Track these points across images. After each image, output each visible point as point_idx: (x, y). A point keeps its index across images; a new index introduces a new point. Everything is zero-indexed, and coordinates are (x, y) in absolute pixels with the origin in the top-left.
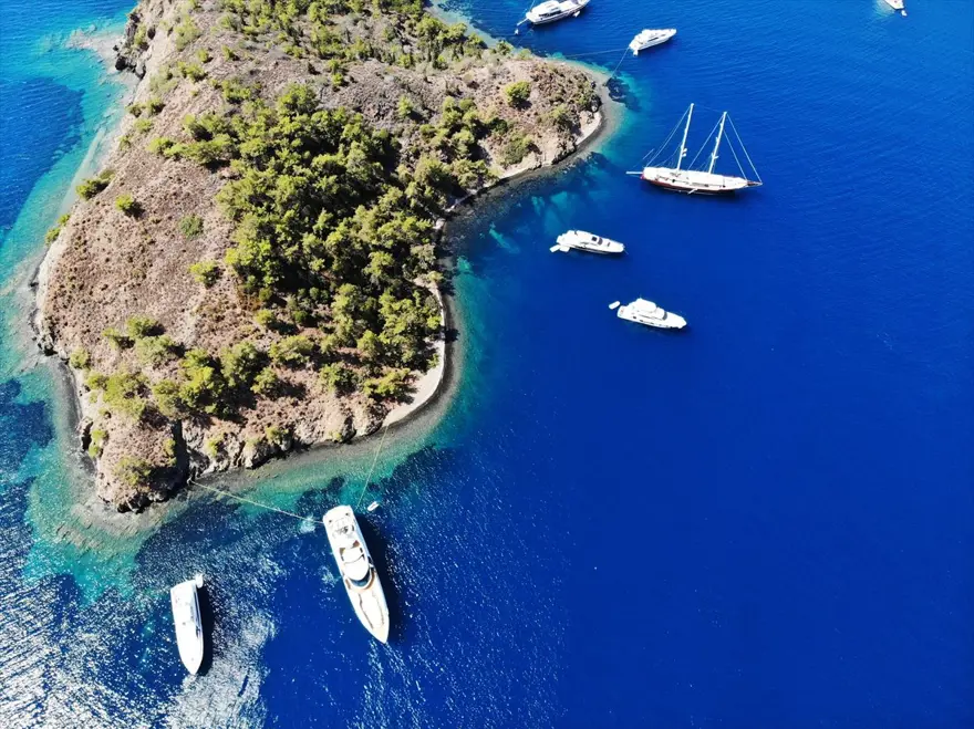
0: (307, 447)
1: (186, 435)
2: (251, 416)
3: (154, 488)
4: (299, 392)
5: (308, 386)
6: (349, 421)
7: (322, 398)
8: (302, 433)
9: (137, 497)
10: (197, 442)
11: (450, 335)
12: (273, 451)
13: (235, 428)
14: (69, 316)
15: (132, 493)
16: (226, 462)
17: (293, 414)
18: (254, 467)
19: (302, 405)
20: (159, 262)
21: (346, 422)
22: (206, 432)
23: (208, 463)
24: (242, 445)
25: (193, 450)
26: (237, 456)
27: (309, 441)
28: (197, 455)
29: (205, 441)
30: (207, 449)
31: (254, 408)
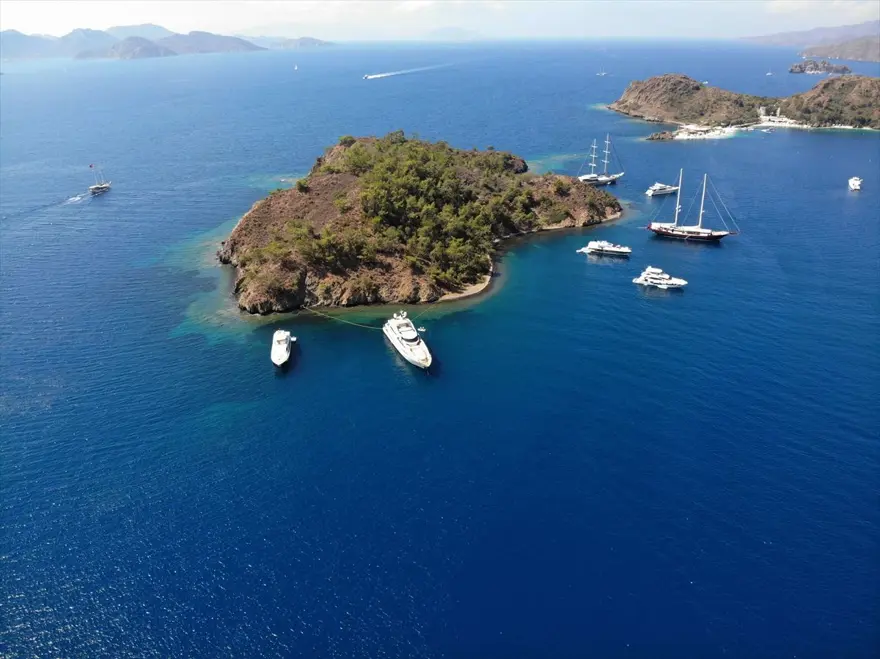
0: (384, 303)
1: (308, 281)
2: (353, 275)
3: (279, 300)
4: (388, 268)
5: (394, 266)
6: (417, 290)
7: (402, 273)
8: (384, 293)
9: (266, 302)
10: (313, 287)
11: (493, 275)
12: (362, 300)
13: (341, 280)
14: (247, 240)
15: (263, 299)
16: (329, 301)
17: (380, 280)
18: (348, 305)
19: (387, 275)
20: (314, 211)
21: (415, 289)
22: (321, 281)
23: (317, 301)
24: (343, 292)
25: (309, 291)
26: (338, 298)
27: (387, 299)
28: (311, 294)
29: (318, 286)
30: (318, 292)
31: (356, 271)
